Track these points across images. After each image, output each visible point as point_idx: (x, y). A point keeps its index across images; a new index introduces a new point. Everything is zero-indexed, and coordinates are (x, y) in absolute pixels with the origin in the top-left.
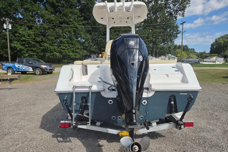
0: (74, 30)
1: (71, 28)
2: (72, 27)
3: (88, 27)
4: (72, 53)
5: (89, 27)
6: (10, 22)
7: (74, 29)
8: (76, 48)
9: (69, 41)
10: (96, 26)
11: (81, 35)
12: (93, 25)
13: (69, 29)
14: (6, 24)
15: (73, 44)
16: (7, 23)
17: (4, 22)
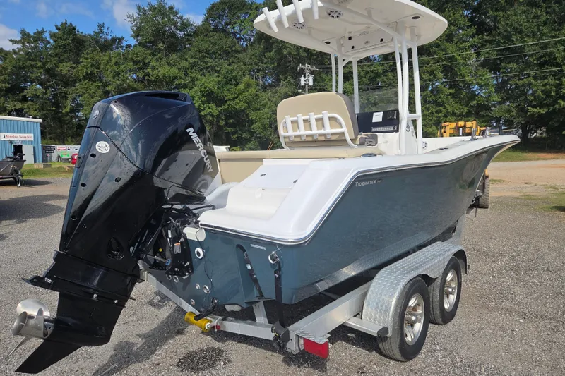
0: (444, 67)
1: (436, 63)
2: (440, 58)
3: (488, 53)
4: (434, 126)
5: (491, 51)
6: (312, 73)
7: (444, 63)
8: (448, 112)
9: (429, 97)
10: (514, 44)
11: (464, 77)
12: (505, 43)
13: (431, 66)
14: (305, 76)
15: (438, 104)
16: (307, 75)
17: (302, 72)
